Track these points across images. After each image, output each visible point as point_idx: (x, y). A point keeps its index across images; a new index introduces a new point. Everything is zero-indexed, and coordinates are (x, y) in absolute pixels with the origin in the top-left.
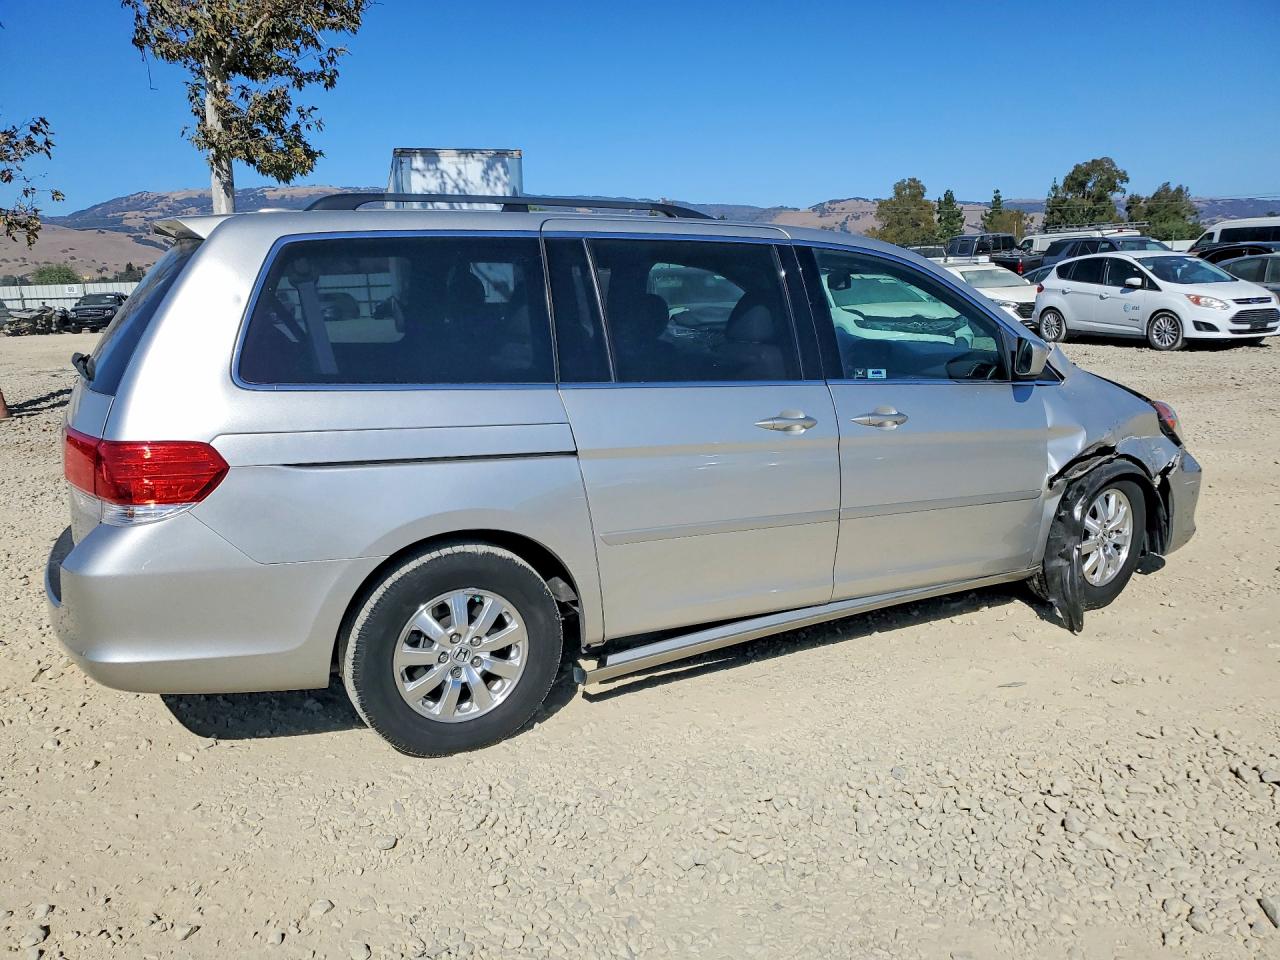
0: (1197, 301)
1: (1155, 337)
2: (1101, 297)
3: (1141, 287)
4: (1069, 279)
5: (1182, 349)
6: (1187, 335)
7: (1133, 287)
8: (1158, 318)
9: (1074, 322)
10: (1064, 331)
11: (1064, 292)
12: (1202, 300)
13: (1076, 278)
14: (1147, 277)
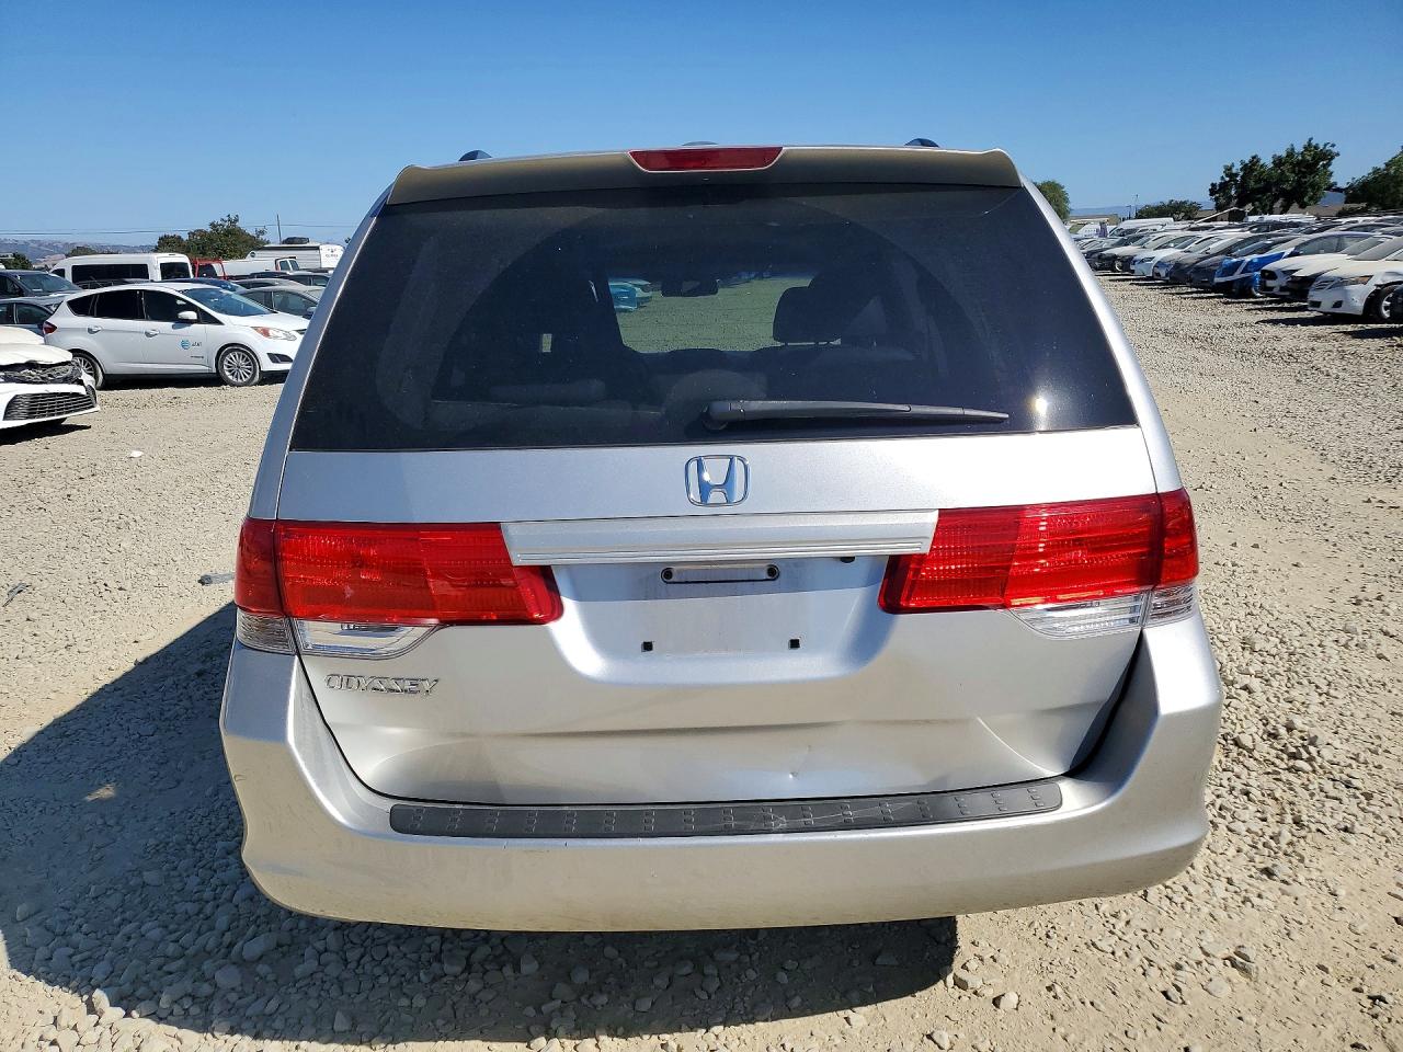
0: (265, 332)
1: (227, 373)
2: (148, 334)
3: (197, 321)
4: (92, 315)
5: (261, 382)
6: (264, 369)
7: (189, 322)
8: (227, 353)
9: (113, 364)
10: (101, 377)
11: (90, 331)
12: (271, 332)
13: (101, 314)
14: (201, 310)
